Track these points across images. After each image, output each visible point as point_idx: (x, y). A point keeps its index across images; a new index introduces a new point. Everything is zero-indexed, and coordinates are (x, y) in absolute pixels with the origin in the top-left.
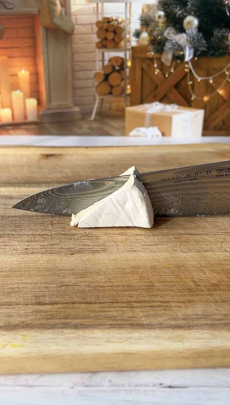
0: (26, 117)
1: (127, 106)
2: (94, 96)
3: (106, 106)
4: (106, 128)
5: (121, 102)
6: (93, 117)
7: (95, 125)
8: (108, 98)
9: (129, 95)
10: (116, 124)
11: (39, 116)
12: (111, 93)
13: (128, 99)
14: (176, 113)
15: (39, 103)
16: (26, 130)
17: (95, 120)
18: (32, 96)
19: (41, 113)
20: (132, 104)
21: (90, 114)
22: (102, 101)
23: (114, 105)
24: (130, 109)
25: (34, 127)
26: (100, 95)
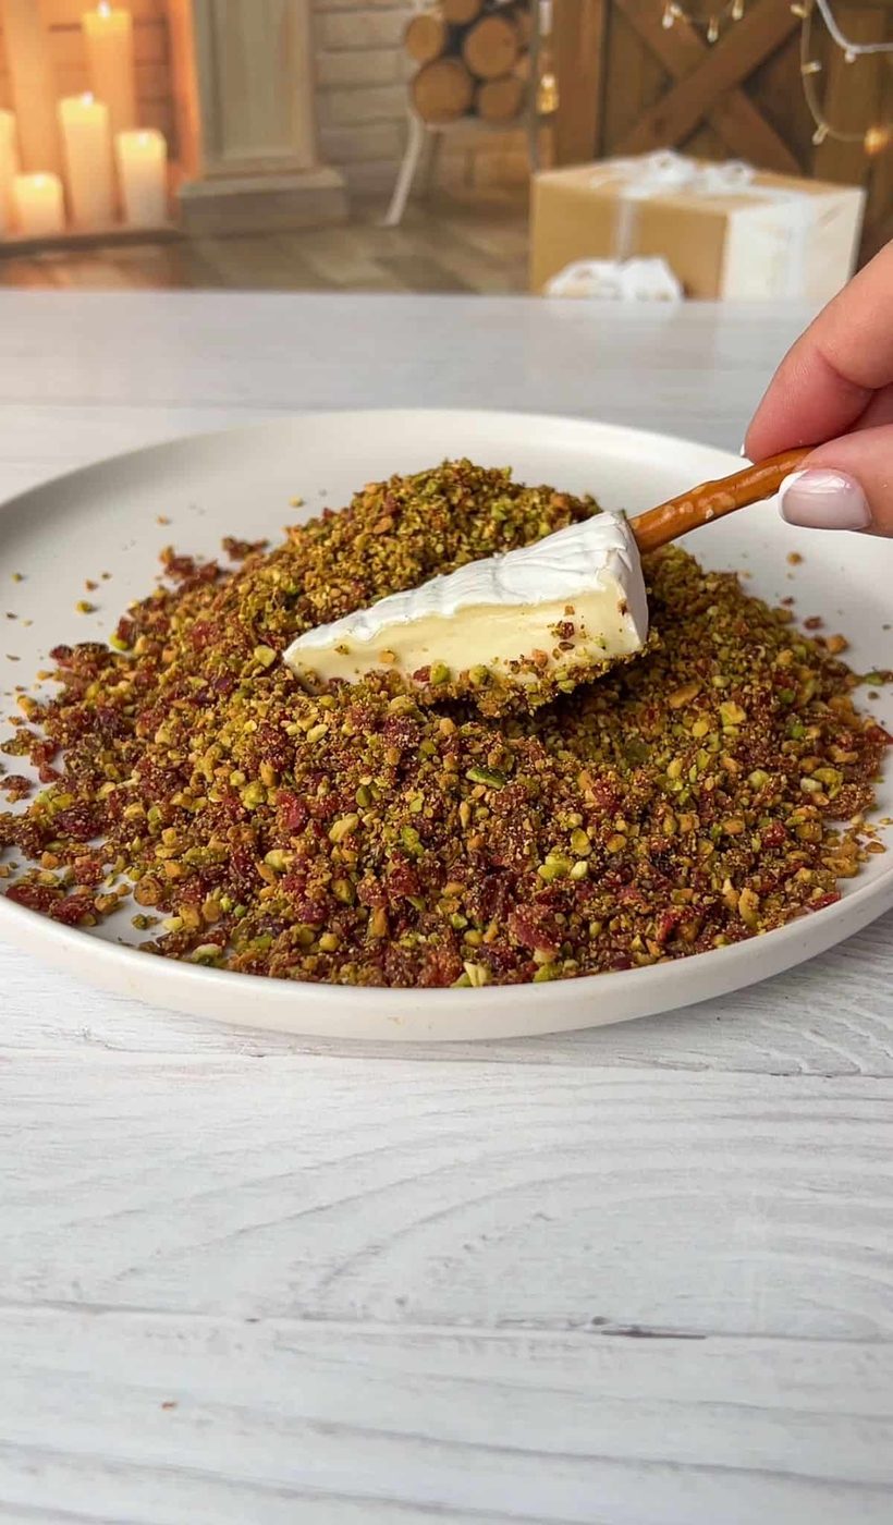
0: (119, 213)
1: (539, 166)
2: (403, 122)
3: (451, 164)
4: (451, 261)
5: (517, 146)
6: (395, 213)
7: (403, 247)
8: (463, 132)
9: (548, 118)
10: (490, 242)
11: (177, 207)
12: (471, 110)
13: (546, 134)
14: (742, 201)
15: (173, 153)
16: (122, 265)
17: (405, 225)
18: (142, 122)
19: (181, 192)
20: (562, 160)
21: (385, 199)
22: (435, 143)
23: (484, 163)
24: (551, 180)
25: (152, 252)
26: (427, 116)
